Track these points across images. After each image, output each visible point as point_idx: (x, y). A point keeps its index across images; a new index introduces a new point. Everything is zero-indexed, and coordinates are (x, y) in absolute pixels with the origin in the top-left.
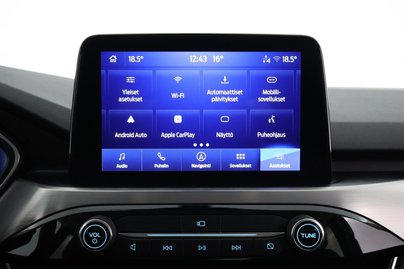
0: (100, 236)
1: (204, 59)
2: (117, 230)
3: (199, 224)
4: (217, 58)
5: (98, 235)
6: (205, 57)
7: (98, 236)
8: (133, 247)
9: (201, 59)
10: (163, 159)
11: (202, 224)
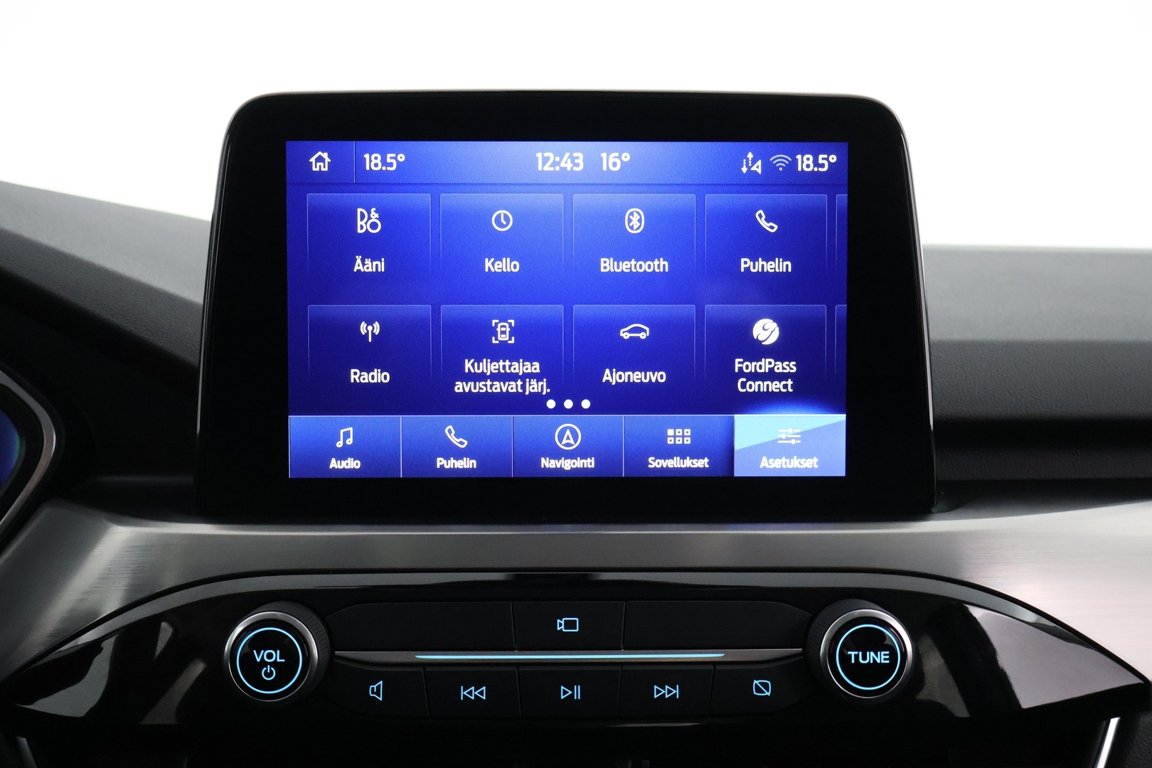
0: (284, 660)
1: (576, 161)
2: (332, 643)
3: (561, 625)
4: (611, 160)
5: (277, 656)
6: (578, 158)
7: (278, 660)
8: (376, 690)
9: (566, 162)
10: (460, 442)
11: (569, 625)
